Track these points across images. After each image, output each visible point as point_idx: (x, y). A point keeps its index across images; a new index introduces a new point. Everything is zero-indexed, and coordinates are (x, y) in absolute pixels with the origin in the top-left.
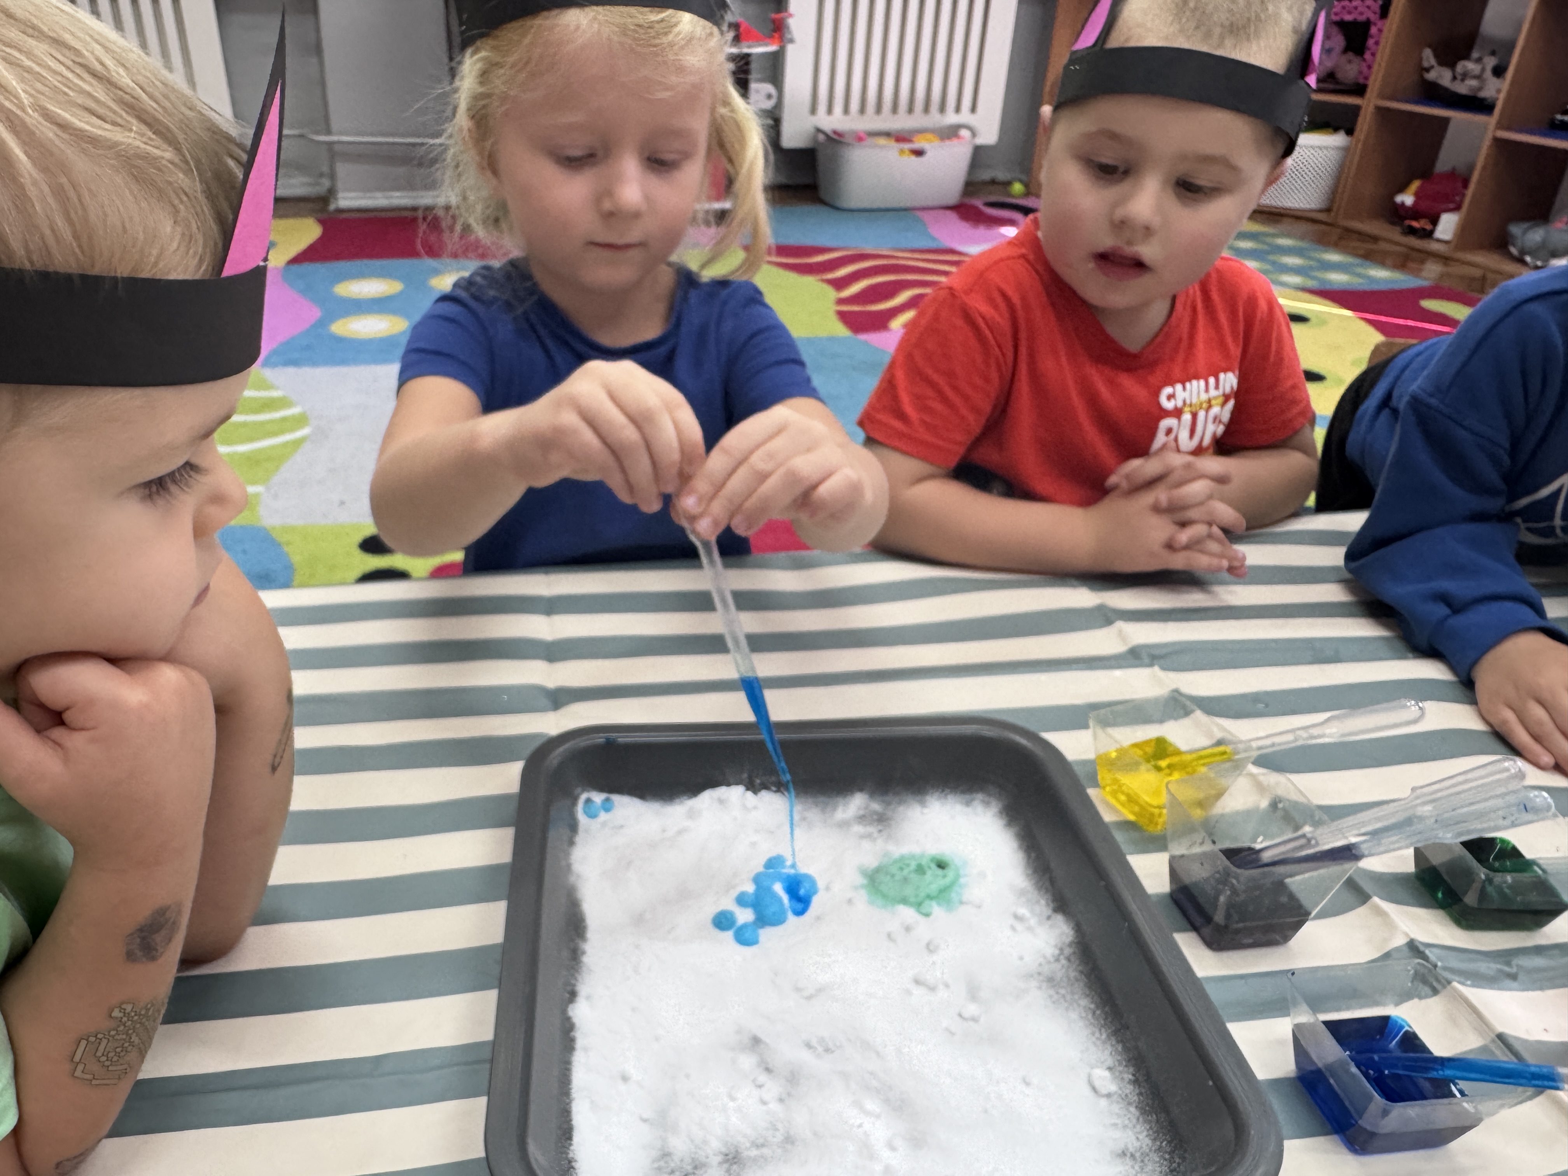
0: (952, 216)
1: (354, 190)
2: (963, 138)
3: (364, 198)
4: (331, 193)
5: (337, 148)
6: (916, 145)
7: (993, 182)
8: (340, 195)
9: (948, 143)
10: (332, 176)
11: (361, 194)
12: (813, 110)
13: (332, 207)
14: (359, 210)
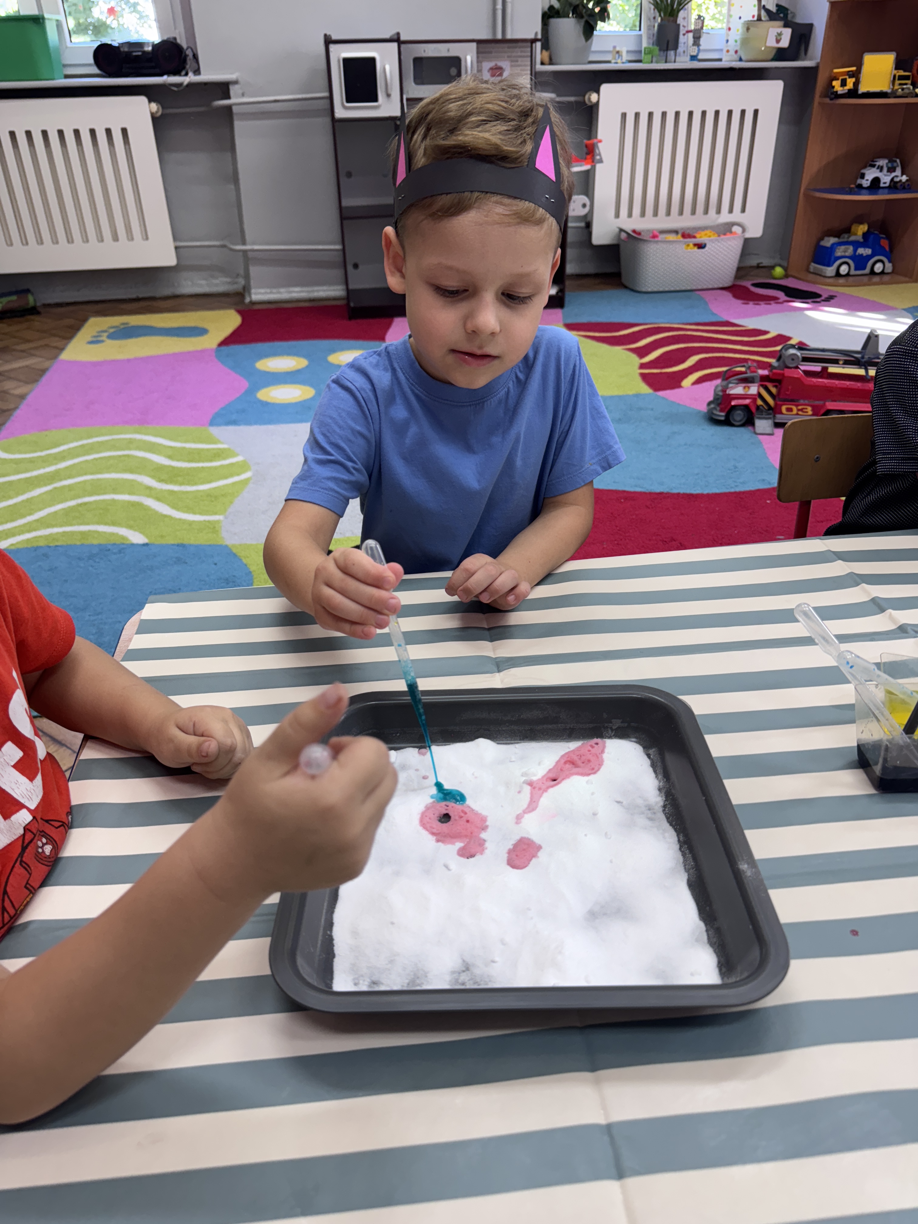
0: (728, 295)
1: (263, 287)
2: (735, 233)
3: (271, 293)
4: (246, 289)
5: (250, 254)
6: (698, 240)
7: (758, 267)
8: (253, 291)
9: (723, 237)
10: (247, 277)
11: (268, 290)
12: (617, 215)
13: (247, 300)
14: (269, 302)
